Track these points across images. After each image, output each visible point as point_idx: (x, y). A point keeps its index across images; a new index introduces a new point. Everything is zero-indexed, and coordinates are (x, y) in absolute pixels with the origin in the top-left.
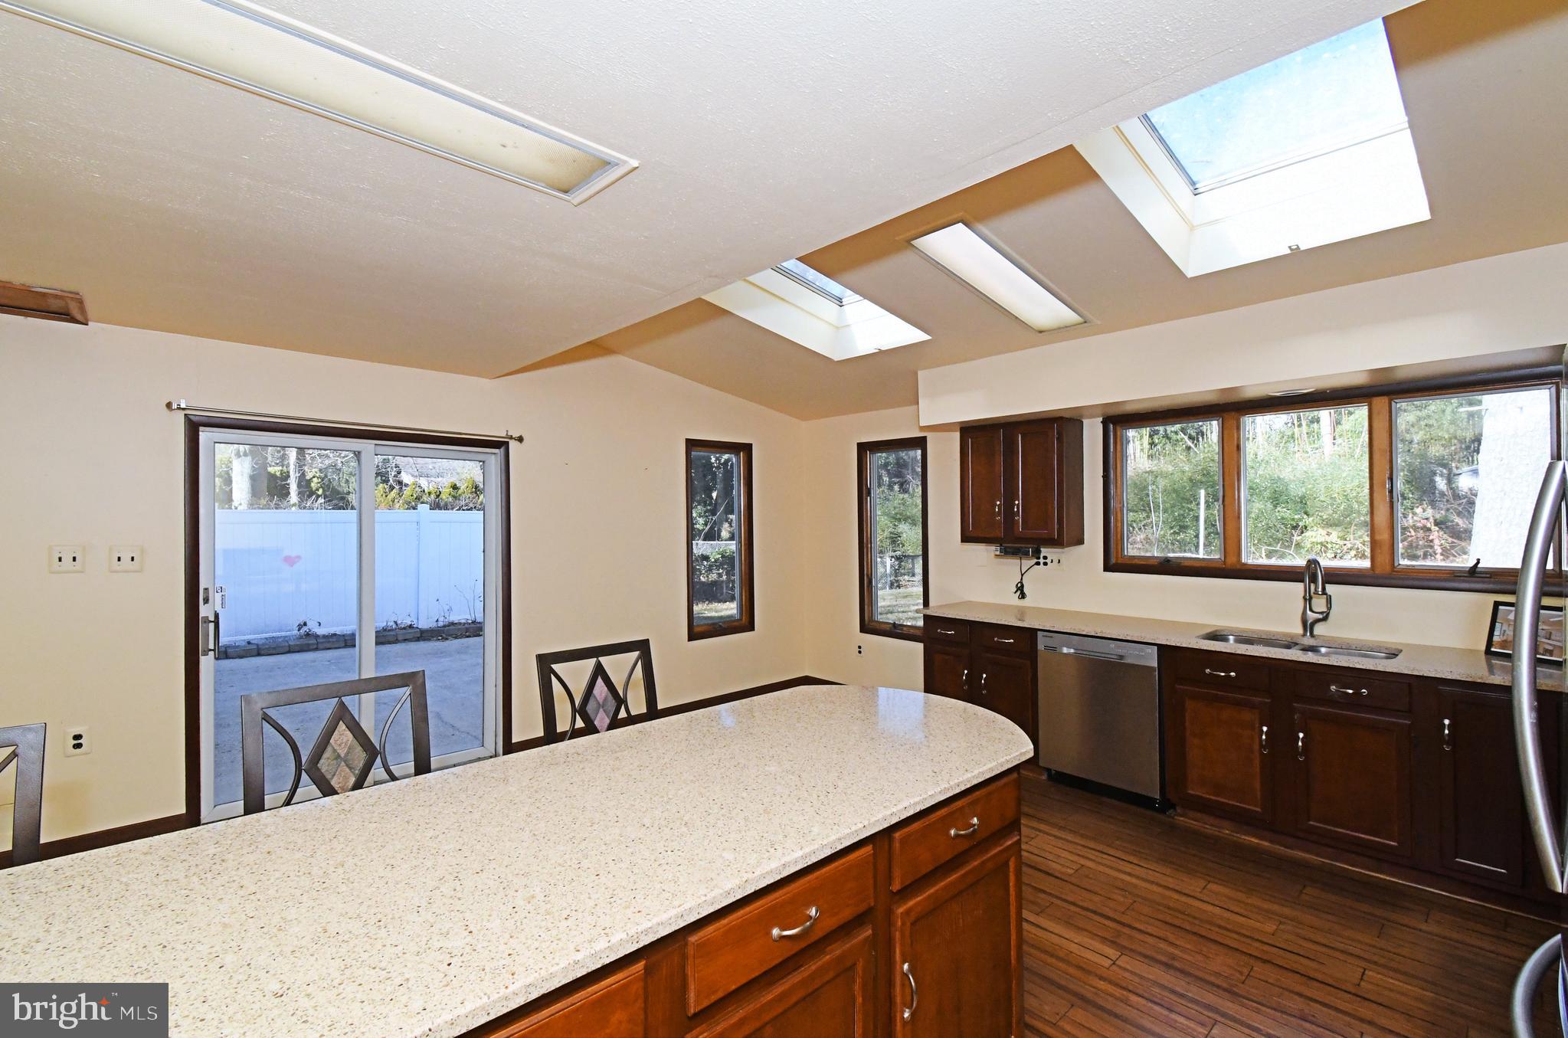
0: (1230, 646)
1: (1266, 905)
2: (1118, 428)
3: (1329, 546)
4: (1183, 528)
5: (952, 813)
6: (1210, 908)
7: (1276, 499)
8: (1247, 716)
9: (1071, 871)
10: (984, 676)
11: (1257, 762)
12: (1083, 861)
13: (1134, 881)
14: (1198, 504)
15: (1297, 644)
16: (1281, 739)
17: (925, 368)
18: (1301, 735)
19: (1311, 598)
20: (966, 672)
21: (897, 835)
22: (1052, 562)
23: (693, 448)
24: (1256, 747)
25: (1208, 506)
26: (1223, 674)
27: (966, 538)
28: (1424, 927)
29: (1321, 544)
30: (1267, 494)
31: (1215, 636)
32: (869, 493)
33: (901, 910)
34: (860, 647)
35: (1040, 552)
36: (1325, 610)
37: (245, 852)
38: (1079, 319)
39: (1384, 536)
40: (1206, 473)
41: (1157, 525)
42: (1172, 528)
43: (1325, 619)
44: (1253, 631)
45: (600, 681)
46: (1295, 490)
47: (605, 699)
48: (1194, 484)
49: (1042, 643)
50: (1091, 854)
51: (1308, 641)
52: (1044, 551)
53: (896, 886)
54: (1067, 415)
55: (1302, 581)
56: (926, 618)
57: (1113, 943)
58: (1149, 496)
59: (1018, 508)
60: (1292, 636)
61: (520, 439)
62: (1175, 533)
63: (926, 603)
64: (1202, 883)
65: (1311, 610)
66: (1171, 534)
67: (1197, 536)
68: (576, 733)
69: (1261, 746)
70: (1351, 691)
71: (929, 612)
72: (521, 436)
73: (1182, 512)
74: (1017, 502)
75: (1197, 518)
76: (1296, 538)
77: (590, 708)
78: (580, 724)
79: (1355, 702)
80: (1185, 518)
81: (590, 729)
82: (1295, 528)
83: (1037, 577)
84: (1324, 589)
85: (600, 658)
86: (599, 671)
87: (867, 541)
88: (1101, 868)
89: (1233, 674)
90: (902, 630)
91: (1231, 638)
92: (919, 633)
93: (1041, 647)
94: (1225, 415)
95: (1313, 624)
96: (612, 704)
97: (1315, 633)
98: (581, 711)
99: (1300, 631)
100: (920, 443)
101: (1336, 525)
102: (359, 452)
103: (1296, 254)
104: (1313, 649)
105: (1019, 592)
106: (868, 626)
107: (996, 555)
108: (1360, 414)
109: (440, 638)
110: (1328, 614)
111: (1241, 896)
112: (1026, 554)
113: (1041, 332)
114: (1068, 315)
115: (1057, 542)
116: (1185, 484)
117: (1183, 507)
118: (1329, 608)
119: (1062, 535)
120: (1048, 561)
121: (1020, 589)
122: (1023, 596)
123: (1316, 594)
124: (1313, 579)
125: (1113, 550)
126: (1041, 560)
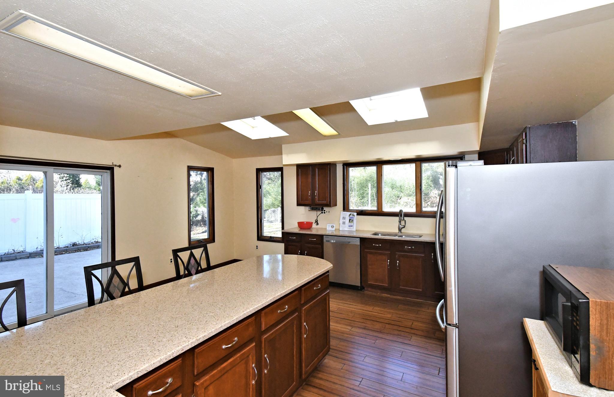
0: (380, 237)
1: (388, 311)
2: (347, 167)
3: (408, 203)
4: (363, 197)
5: (314, 283)
6: (375, 313)
7: (393, 188)
8: (384, 257)
9: (336, 310)
10: (306, 252)
11: (387, 271)
12: (339, 306)
13: (353, 309)
14: (368, 189)
15: (397, 235)
16: (393, 263)
17: (284, 144)
18: (398, 262)
19: (401, 221)
20: (299, 251)
21: (303, 289)
22: (327, 212)
23: (190, 170)
24: (386, 267)
25: (372, 190)
26: (378, 245)
27: (299, 204)
28: (428, 311)
29: (406, 202)
30: (390, 185)
31: (376, 234)
32: (261, 188)
33: (303, 309)
34: (257, 246)
35: (323, 209)
36: (404, 225)
38: (337, 133)
39: (419, 202)
40: (371, 177)
41: (355, 196)
42: (360, 197)
43: (404, 227)
44: (386, 232)
45: (192, 258)
46: (398, 185)
47: (194, 264)
48: (367, 181)
49: (325, 239)
50: (341, 304)
51: (400, 234)
52: (325, 208)
53: (302, 302)
54: (331, 163)
55: (398, 216)
56: (283, 233)
57: (349, 325)
58: (352, 185)
59: (316, 194)
60: (396, 233)
61: (120, 166)
62: (360, 199)
63: (283, 228)
64: (373, 307)
65: (401, 225)
66: (359, 200)
67: (368, 200)
68: (185, 276)
69: (388, 266)
70: (410, 248)
71: (283, 231)
72: (120, 165)
73: (363, 191)
74: (316, 192)
75: (368, 194)
76: (399, 201)
77: (190, 267)
78: (186, 272)
79: (411, 251)
80: (364, 194)
81: (190, 274)
82: (398, 197)
83: (322, 217)
84: (404, 218)
85: (192, 250)
86: (192, 255)
87: (260, 206)
88: (345, 308)
89: (380, 245)
90: (274, 239)
91: (380, 234)
92: (280, 239)
93: (325, 241)
94: (378, 165)
95: (401, 229)
96: (196, 266)
97: (402, 232)
98: (186, 268)
99: (398, 231)
100: (280, 169)
101: (410, 196)
102: (46, 172)
103: (397, 122)
104: (401, 236)
105: (316, 223)
106: (261, 237)
107: (309, 210)
108: (413, 166)
109: (41, 256)
110: (405, 226)
111: (383, 309)
112: (319, 210)
113: (325, 136)
114: (334, 132)
115: (329, 205)
116: (364, 181)
117: (363, 190)
118: (405, 224)
119: (330, 203)
120: (326, 212)
121: (317, 222)
122: (318, 224)
123: (402, 220)
124: (401, 216)
125: (346, 207)
126: (323, 212)
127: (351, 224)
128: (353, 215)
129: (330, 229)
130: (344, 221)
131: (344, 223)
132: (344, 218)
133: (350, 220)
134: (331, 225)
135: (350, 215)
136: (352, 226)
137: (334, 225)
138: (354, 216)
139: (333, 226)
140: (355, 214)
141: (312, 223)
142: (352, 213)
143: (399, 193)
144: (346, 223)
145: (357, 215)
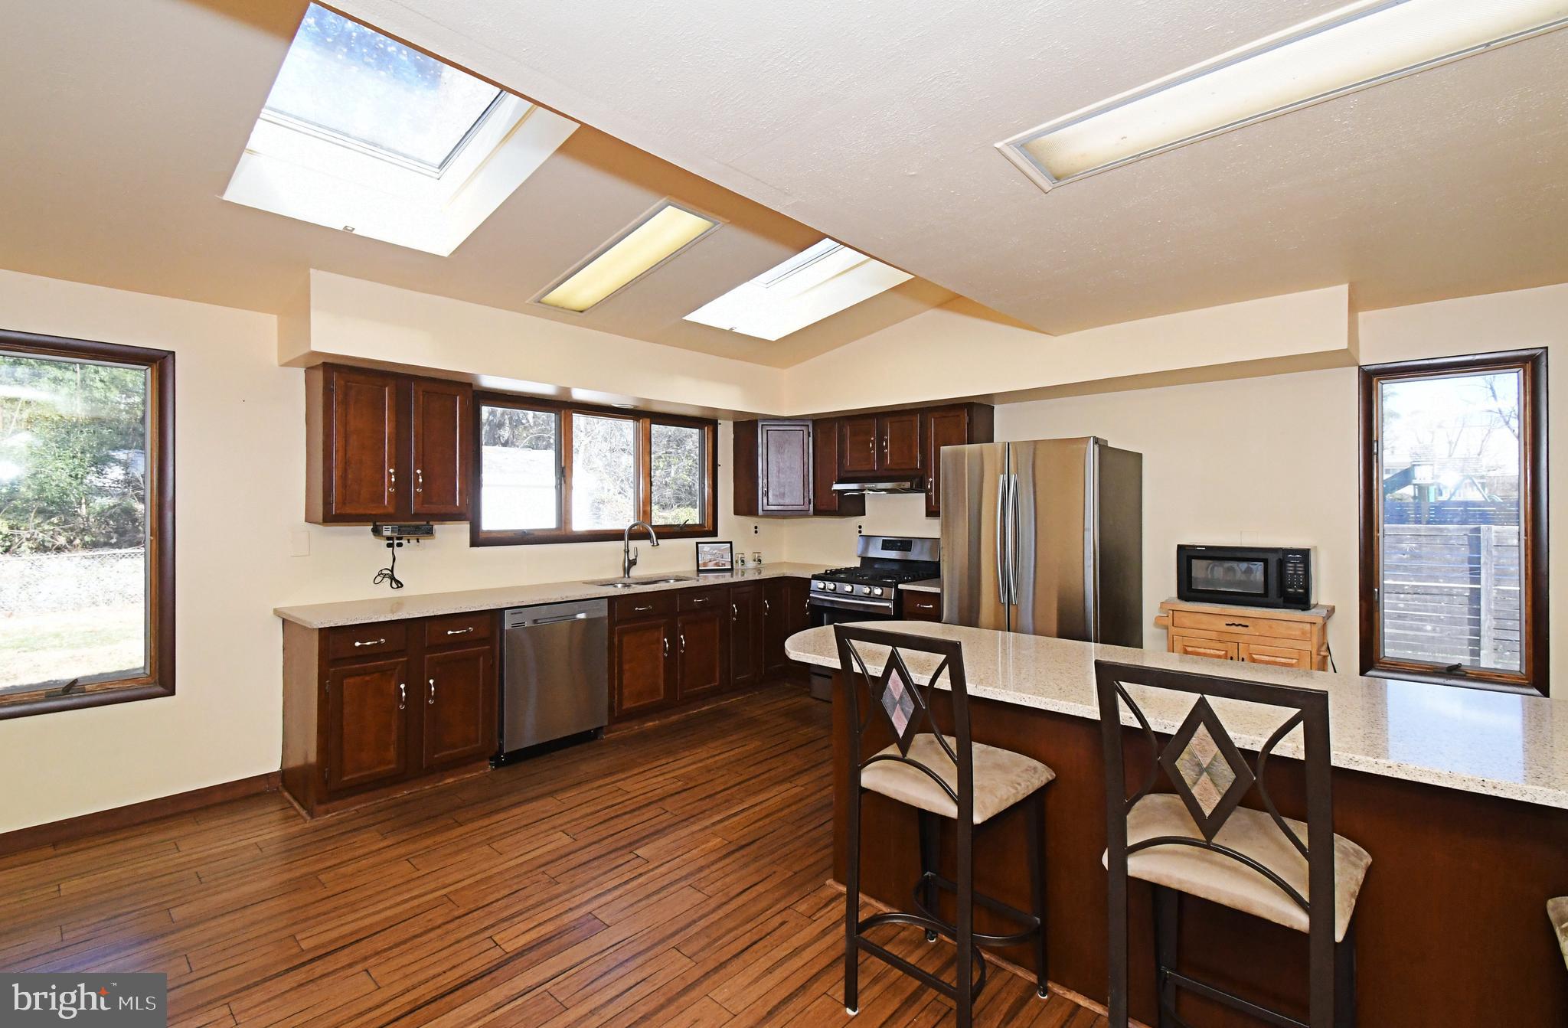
10: (431, 681)
11: (661, 665)
18: (682, 637)
20: (402, 687)
22: (408, 541)
24: (661, 654)
26: (644, 609)
27: (332, 517)
36: (635, 558)
37: (1376, 735)
39: (648, 507)
43: (635, 564)
49: (510, 621)
59: (421, 479)
69: (664, 652)
70: (702, 601)
74: (418, 472)
79: (704, 606)
89: (650, 606)
93: (508, 626)
94: (563, 411)
95: (629, 569)
99: (622, 575)
110: (636, 561)
115: (464, 517)
118: (637, 556)
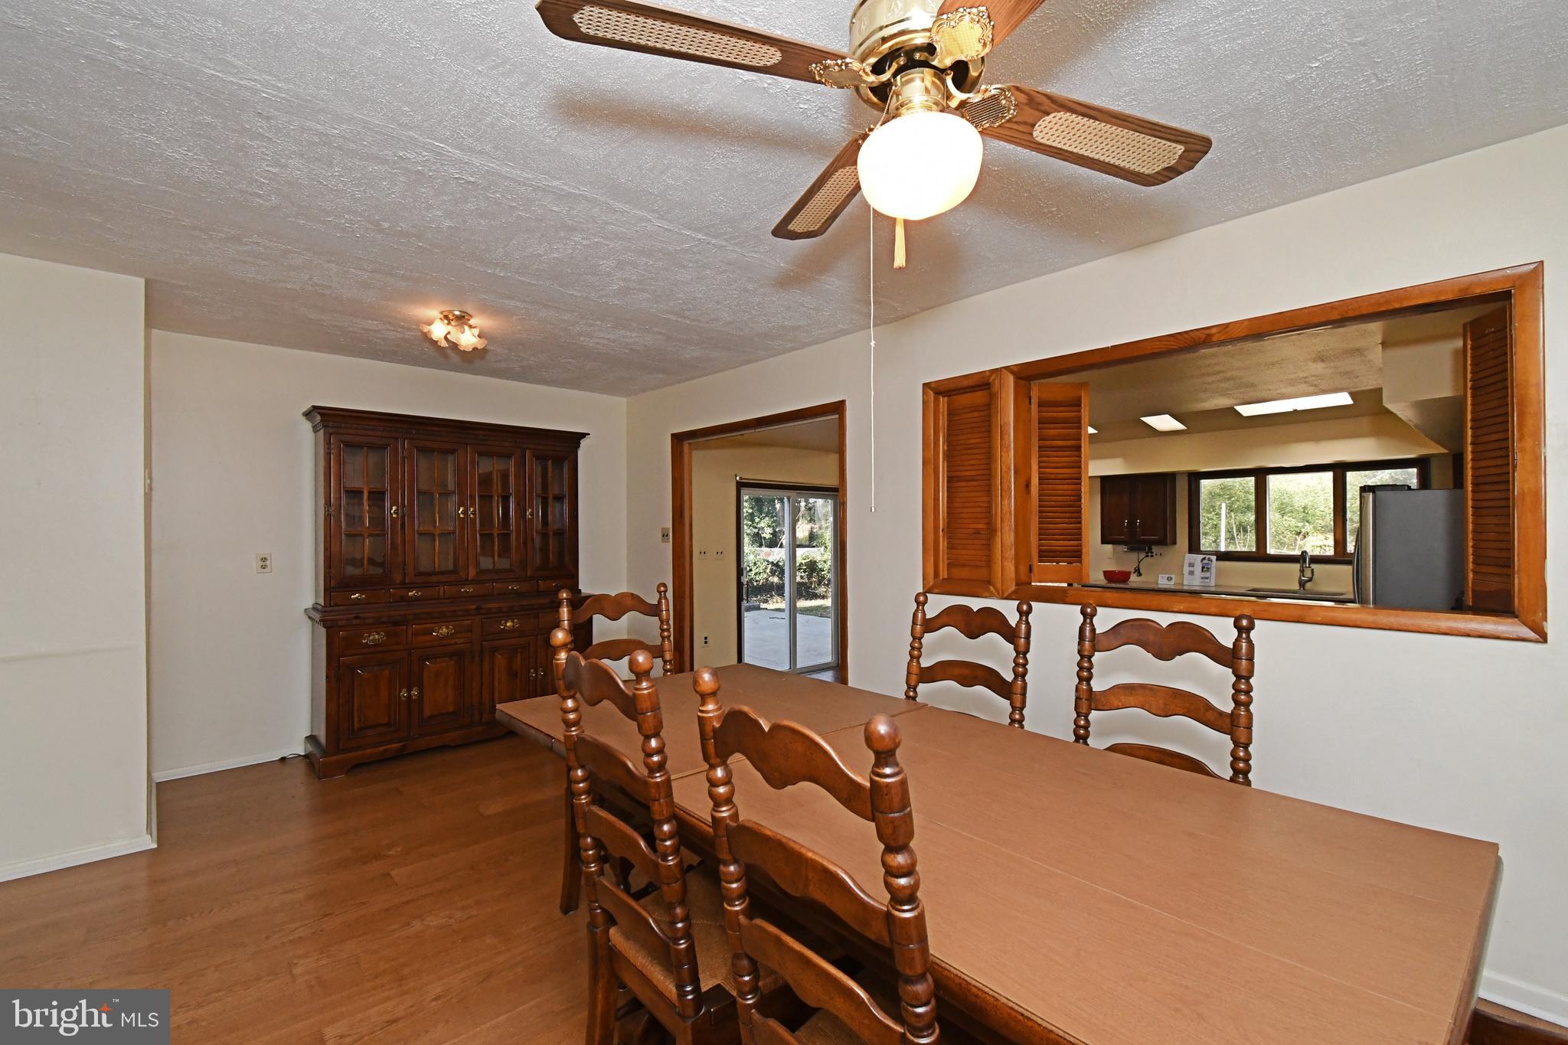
2: (1197, 479)
19: (1303, 570)
22: (1157, 554)
27: (1104, 541)
35: (1151, 549)
36: (1311, 576)
38: (1186, 428)
39: (1340, 539)
43: (1310, 580)
44: (1274, 589)
52: (1154, 548)
54: (1167, 474)
55: (1299, 562)
59: (1139, 524)
60: (1294, 590)
65: (1303, 576)
74: (1138, 520)
83: (1148, 563)
84: (1309, 566)
94: (1259, 475)
95: (1304, 583)
97: (1306, 588)
99: (1298, 588)
107: (1123, 551)
108: (1328, 475)
110: (1312, 578)
112: (1143, 550)
113: (1162, 432)
114: (1179, 426)
115: (1161, 543)
118: (1313, 575)
119: (1167, 539)
120: (1154, 554)
121: (1138, 572)
122: (1140, 574)
123: (1306, 567)
124: (1305, 561)
125: (1194, 547)
126: (1150, 554)
127: (1207, 574)
128: (1209, 560)
129: (1165, 581)
130: (1192, 569)
131: (1191, 573)
132: (1191, 565)
133: (1203, 568)
134: (1167, 576)
135: (1204, 559)
136: (1207, 578)
137: (1173, 576)
138: (1211, 561)
139: (1171, 579)
140: (1214, 558)
141: (1130, 572)
142: (1207, 557)
143: (1300, 524)
144: (1195, 573)
145: (1217, 560)
